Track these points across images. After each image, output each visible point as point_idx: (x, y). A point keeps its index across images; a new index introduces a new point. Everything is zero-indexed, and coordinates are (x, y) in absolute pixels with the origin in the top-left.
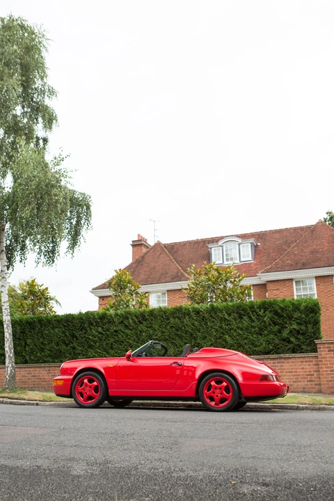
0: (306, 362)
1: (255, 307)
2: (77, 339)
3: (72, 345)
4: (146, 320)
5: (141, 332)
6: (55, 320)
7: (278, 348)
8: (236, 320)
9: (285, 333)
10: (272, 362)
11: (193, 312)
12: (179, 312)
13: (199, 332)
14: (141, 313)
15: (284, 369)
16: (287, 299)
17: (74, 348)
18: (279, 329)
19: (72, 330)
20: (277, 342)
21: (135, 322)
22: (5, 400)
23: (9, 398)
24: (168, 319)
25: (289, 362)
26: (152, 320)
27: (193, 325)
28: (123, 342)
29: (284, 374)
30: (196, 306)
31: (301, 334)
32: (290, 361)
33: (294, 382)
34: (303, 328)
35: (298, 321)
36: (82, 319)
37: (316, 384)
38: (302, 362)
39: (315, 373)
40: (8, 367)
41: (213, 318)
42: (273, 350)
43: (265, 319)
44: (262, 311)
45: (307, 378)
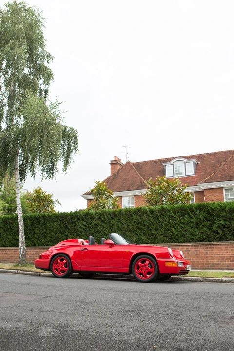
0: (229, 247)
1: (193, 208)
2: (69, 230)
3: (65, 234)
4: (116, 217)
5: (113, 225)
6: (54, 217)
7: (210, 238)
8: (180, 218)
9: (215, 227)
10: (205, 247)
11: (149, 211)
12: (139, 212)
13: (153, 225)
14: (113, 212)
15: (214, 252)
16: (216, 203)
18: (210, 224)
19: (66, 223)
20: (209, 233)
21: (109, 218)
22: (18, 271)
23: (21, 270)
24: (132, 216)
25: (217, 248)
26: (121, 217)
27: (150, 220)
28: (101, 232)
29: (214, 256)
30: (152, 207)
31: (226, 228)
32: (218, 246)
33: (220, 262)
34: (228, 223)
35: (224, 218)
36: (72, 216)
38: (227, 247)
40: (21, 249)
41: (163, 215)
42: (206, 238)
43: (200, 217)
44: (198, 211)
45: (230, 259)
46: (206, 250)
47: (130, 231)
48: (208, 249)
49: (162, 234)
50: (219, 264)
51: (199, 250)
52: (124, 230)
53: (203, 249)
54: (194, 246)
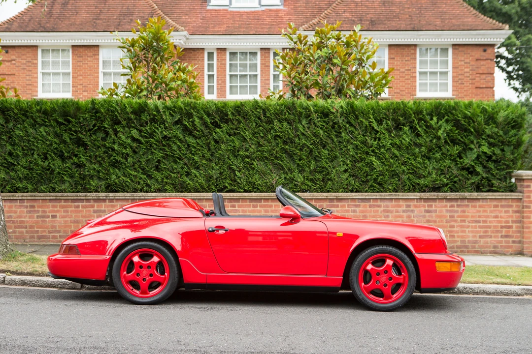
0: (502, 206)
1: (425, 113)
2: (87, 150)
3: (76, 160)
4: (227, 121)
5: (216, 142)
6: (38, 111)
7: (456, 182)
8: (390, 132)
9: (469, 160)
10: (449, 204)
11: (316, 112)
13: (324, 147)
14: (218, 109)
15: (467, 217)
16: (475, 102)
17: (79, 166)
18: (459, 152)
19: (76, 132)
20: (455, 172)
21: (205, 124)
24: (270, 122)
25: (475, 207)
26: (240, 122)
27: (316, 135)
28: (181, 159)
29: (467, 224)
31: (494, 161)
32: (478, 204)
33: (480, 237)
34: (497, 151)
35: (492, 140)
37: (514, 242)
38: (496, 206)
39: (514, 225)
41: (351, 125)
42: (447, 185)
43: (440, 133)
44: (435, 119)
45: (501, 232)
46: (450, 211)
47: (263, 159)
48: (456, 209)
49: (346, 171)
50: (476, 242)
51: (436, 211)
52: (248, 157)
53: (444, 209)
54: (424, 202)
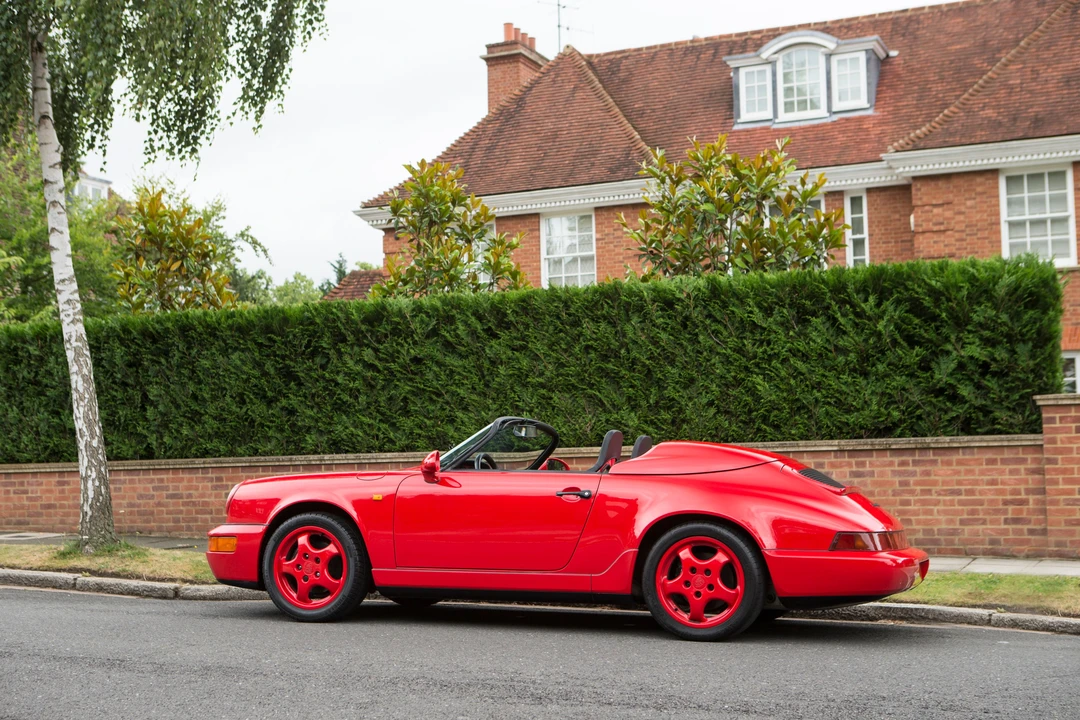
0: (1004, 461)
1: (851, 288)
2: (300, 384)
3: (284, 402)
4: (508, 326)
5: (493, 363)
6: (230, 327)
7: (919, 418)
8: (788, 329)
9: (943, 372)
10: (897, 460)
11: (654, 301)
12: (607, 302)
13: (672, 363)
14: (493, 306)
15: (935, 483)
16: (953, 262)
17: (292, 412)
18: (923, 359)
19: (283, 357)
20: (916, 398)
21: (473, 333)
22: (81, 578)
23: (93, 573)
24: (576, 323)
25: (949, 463)
26: (527, 326)
27: (655, 342)
28: (439, 395)
29: (934, 497)
30: (665, 281)
31: (994, 374)
32: (955, 457)
33: (962, 522)
34: (1001, 354)
35: (987, 333)
36: (312, 323)
37: (1031, 532)
38: (992, 462)
39: (1031, 498)
40: (86, 479)
41: (715, 320)
42: (902, 422)
43: (880, 326)
44: (872, 299)
45: (1005, 512)
46: (900, 473)
47: (570, 388)
48: (911, 468)
49: (710, 404)
50: (954, 532)
51: (872, 474)
52: (542, 386)
53: (888, 469)
54: (849, 457)
